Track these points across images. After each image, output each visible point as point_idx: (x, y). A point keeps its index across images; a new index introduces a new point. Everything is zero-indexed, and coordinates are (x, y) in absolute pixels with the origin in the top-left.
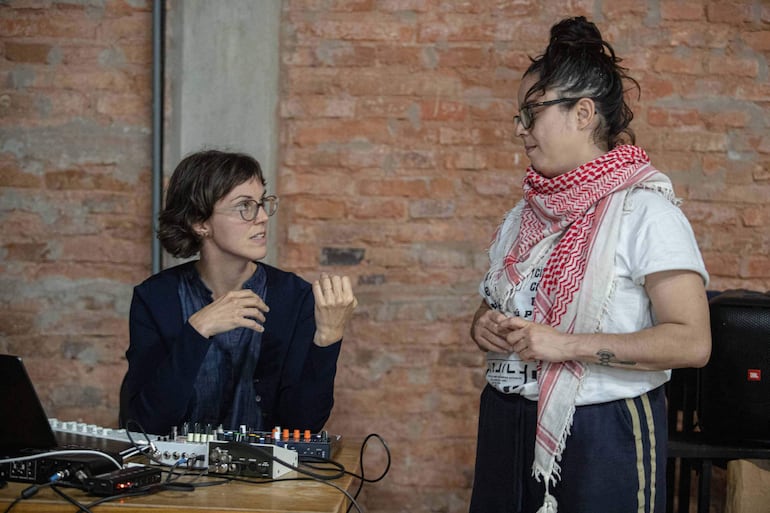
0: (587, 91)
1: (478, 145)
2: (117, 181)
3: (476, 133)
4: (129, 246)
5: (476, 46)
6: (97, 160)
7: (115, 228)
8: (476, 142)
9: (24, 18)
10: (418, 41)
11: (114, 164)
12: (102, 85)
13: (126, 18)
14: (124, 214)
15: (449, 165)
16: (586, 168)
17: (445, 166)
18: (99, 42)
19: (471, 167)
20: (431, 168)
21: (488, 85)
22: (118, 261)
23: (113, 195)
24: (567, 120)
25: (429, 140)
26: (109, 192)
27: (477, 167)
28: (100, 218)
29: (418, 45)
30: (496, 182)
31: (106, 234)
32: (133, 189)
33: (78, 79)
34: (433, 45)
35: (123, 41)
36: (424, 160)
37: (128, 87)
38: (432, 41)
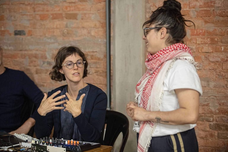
0: (165, 26)
1: (210, 44)
2: (97, 57)
3: (209, 40)
4: (101, 78)
5: (208, 9)
6: (91, 50)
7: (97, 72)
8: (209, 43)
9: (70, 5)
10: (189, 8)
11: (96, 52)
12: (93, 26)
13: (99, 4)
14: (100, 68)
15: (200, 51)
16: (160, 52)
17: (199, 51)
18: (92, 12)
19: (207, 52)
20: (194, 52)
21: (213, 23)
22: (98, 83)
23: (96, 62)
24: (157, 35)
25: (193, 42)
26: (95, 61)
27: (209, 51)
28: (93, 69)
29: (189, 10)
30: (216, 57)
31: (95, 74)
32: (102, 60)
33: (86, 24)
34: (194, 9)
35: (99, 12)
36: (192, 49)
37: (100, 27)
38: (194, 8)
